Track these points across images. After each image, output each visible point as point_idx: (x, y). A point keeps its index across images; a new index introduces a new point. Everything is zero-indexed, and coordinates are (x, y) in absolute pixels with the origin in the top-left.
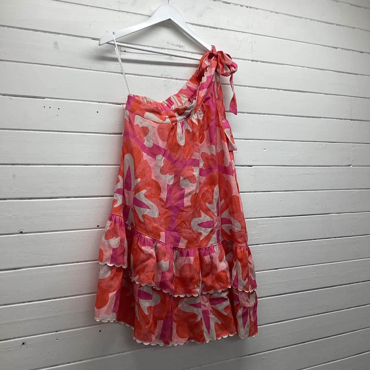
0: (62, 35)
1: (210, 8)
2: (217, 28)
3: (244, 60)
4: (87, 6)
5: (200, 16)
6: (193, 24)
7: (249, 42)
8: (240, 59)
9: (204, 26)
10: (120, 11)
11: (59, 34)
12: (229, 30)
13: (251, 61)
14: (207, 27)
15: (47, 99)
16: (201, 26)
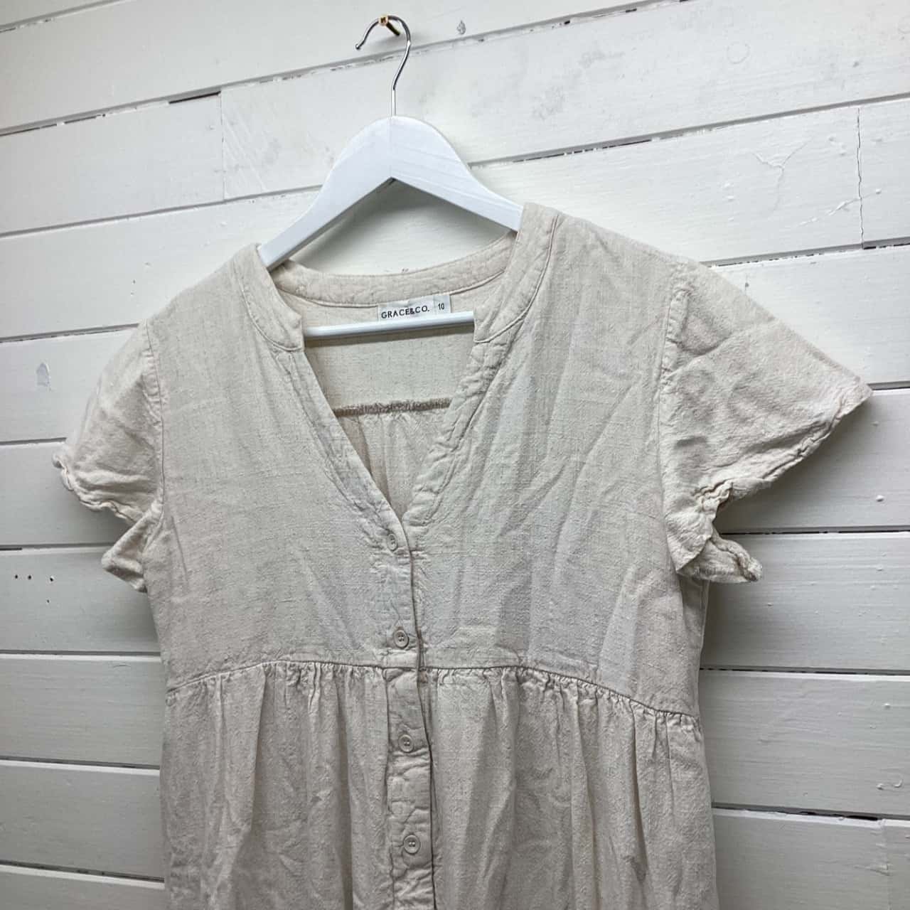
0: (61, 338)
1: (601, 56)
2: (646, 139)
3: (810, 253)
4: (127, 217)
5: (551, 111)
6: (519, 159)
7: (843, 155)
8: (784, 255)
9: (577, 150)
10: (225, 202)
11: (53, 335)
12: (710, 127)
13: (860, 252)
14: (588, 148)
15: (24, 552)
16: (558, 154)
